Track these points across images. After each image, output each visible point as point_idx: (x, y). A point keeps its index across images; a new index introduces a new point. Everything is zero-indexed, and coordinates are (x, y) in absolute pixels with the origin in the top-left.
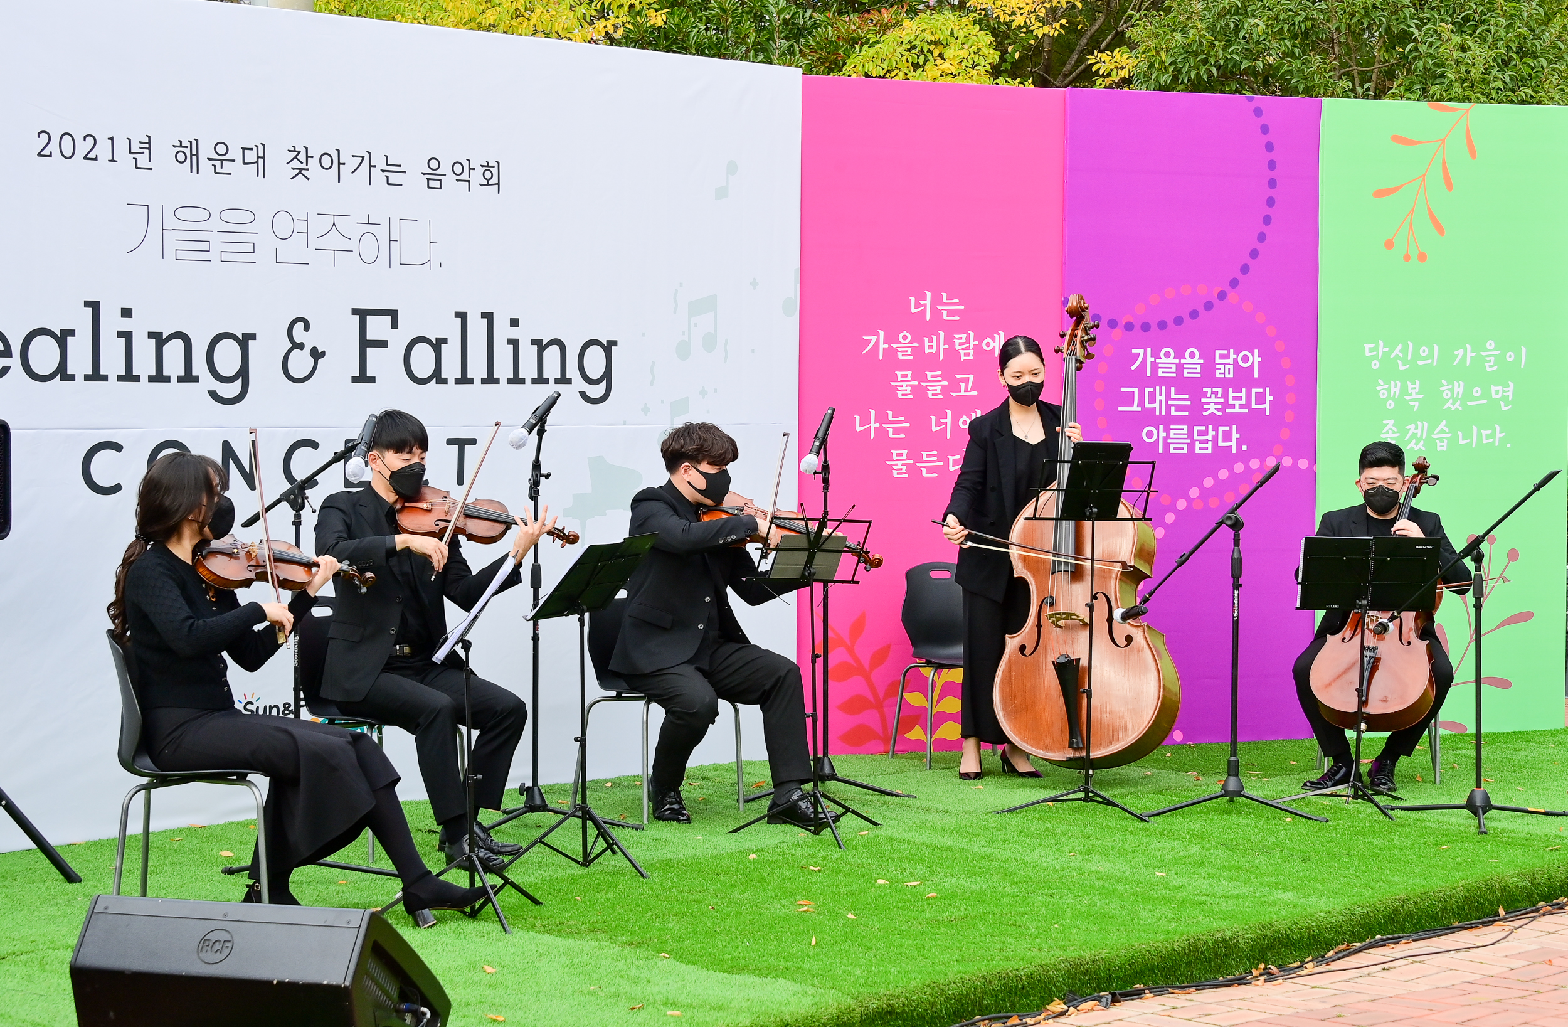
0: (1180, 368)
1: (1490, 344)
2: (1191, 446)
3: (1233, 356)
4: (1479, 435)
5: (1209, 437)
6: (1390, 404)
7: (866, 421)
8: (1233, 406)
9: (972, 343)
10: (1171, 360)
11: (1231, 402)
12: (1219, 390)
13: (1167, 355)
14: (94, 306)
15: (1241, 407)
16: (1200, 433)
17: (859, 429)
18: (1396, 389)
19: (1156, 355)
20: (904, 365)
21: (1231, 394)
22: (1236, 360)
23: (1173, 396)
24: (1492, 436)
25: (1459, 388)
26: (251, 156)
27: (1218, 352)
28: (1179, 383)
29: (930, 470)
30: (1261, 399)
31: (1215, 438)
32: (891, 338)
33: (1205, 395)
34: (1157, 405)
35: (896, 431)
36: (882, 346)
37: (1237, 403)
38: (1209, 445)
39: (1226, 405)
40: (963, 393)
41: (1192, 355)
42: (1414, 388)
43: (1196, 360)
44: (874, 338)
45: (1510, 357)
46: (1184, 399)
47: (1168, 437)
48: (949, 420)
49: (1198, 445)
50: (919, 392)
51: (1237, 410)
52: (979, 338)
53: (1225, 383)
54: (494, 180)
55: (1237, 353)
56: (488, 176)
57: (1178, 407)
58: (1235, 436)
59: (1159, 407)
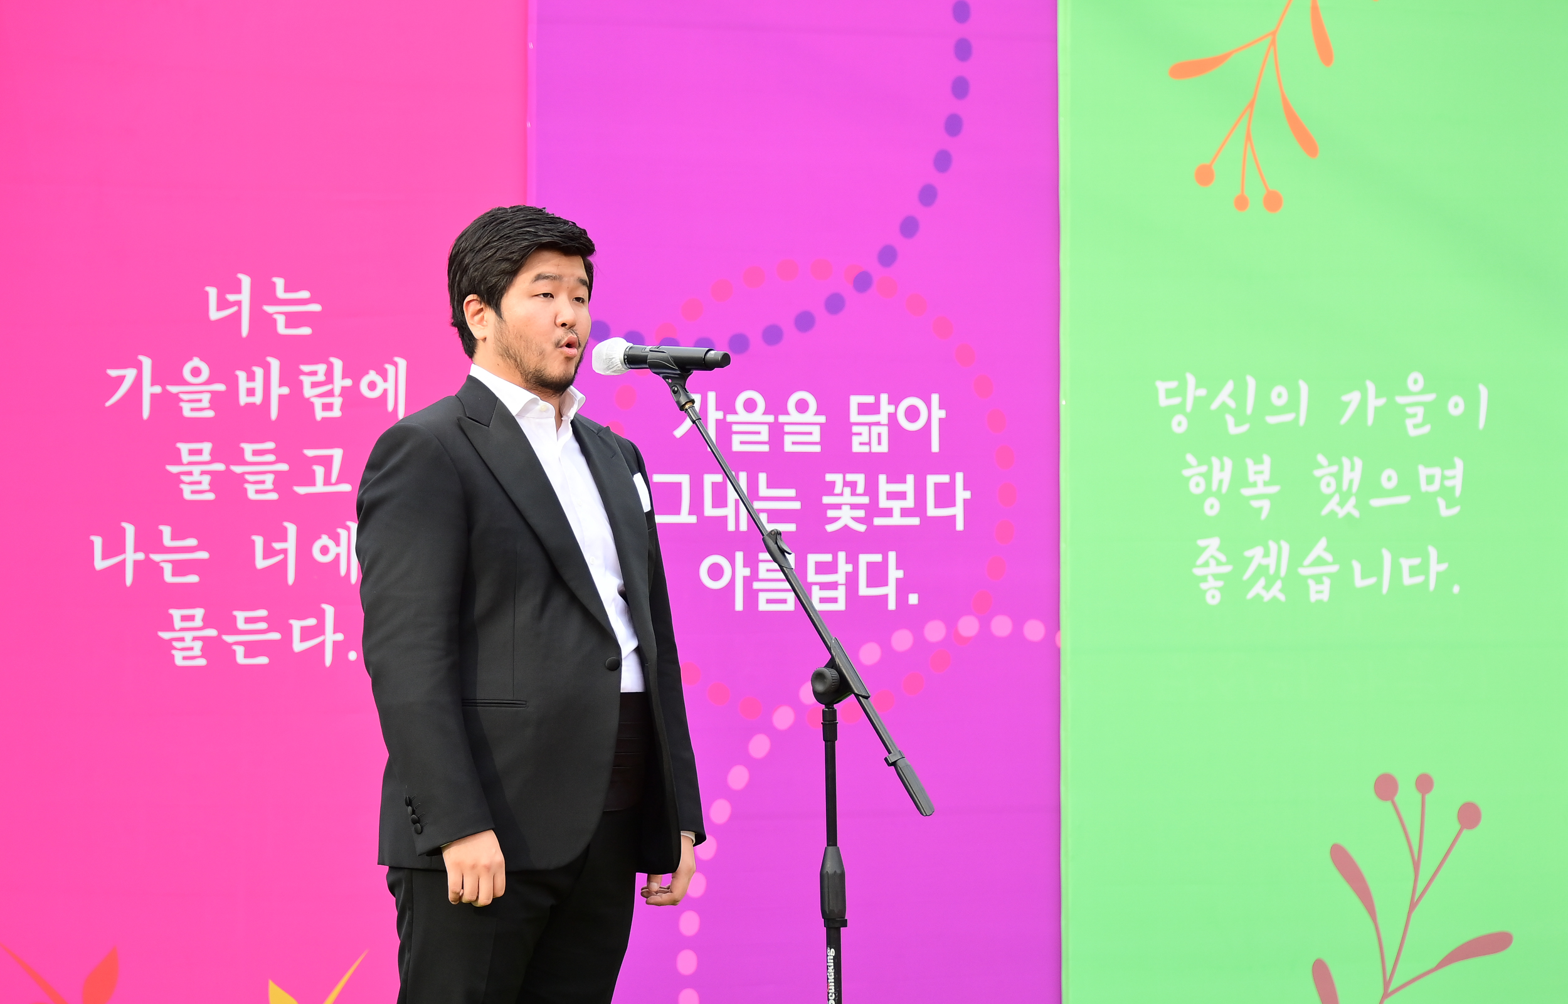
0: (777, 432)
1: (1415, 381)
3: (886, 408)
4: (1396, 569)
5: (840, 577)
6: (1211, 507)
7: (114, 546)
8: (888, 513)
9: (340, 383)
10: (758, 415)
11: (884, 503)
12: (860, 479)
13: (750, 406)
15: (905, 513)
16: (821, 568)
17: (100, 564)
18: (1222, 473)
19: (728, 406)
20: (196, 430)
21: (884, 486)
22: (892, 417)
23: (763, 491)
24: (1423, 569)
25: (1353, 473)
27: (855, 400)
28: (776, 463)
29: (252, 649)
30: (945, 496)
31: (852, 580)
32: (168, 373)
33: (830, 488)
34: (729, 511)
35: (180, 568)
36: (149, 390)
37: (897, 505)
38: (841, 593)
39: (873, 510)
40: (319, 488)
41: (802, 406)
42: (1259, 471)
43: (810, 416)
44: (130, 374)
45: (1456, 406)
46: (786, 498)
47: (754, 576)
48: (291, 545)
49: (817, 594)
50: (228, 486)
51: (897, 520)
52: (354, 372)
53: (870, 465)
55: (895, 401)
57: (775, 516)
58: (895, 573)
59: (732, 515)
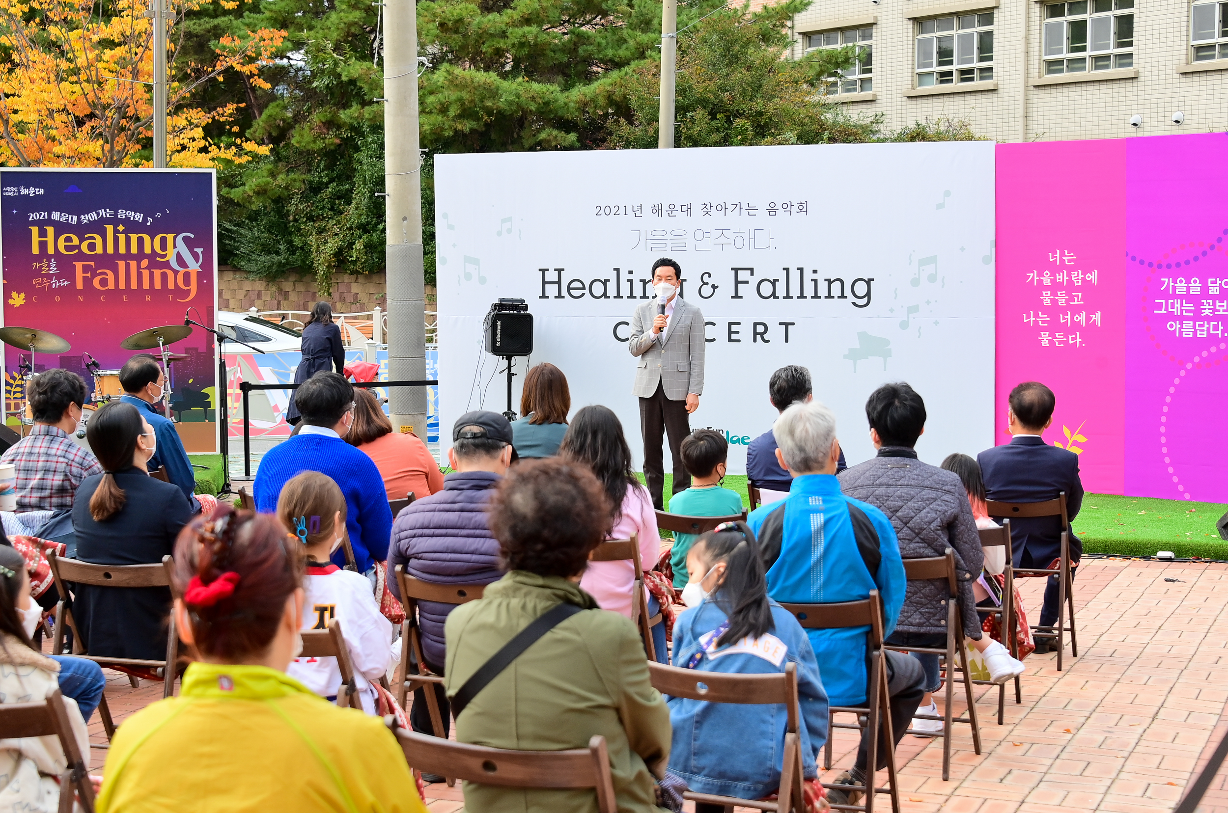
0: (1188, 289)
2: (1195, 333)
3: (1219, 282)
5: (1205, 328)
7: (1028, 317)
8: (1219, 311)
9: (1081, 276)
10: (1183, 284)
11: (1218, 308)
12: (1211, 301)
13: (1181, 282)
14: (617, 270)
15: (1224, 311)
16: (1200, 326)
17: (1025, 321)
19: (1175, 282)
20: (1047, 288)
21: (1218, 304)
22: (1220, 284)
23: (1184, 304)
26: (685, 208)
27: (1210, 280)
28: (1188, 297)
29: (1060, 343)
31: (1209, 329)
32: (1040, 274)
33: (1203, 304)
34: (1175, 310)
35: (1043, 322)
36: (1036, 279)
37: (1221, 309)
38: (1205, 333)
39: (1215, 310)
40: (1076, 303)
41: (1195, 282)
43: (1197, 284)
44: (1032, 275)
46: (1190, 307)
47: (1182, 327)
48: (1069, 317)
49: (1199, 332)
50: (1054, 302)
51: (1221, 313)
52: (1084, 274)
53: (1214, 298)
54: (805, 209)
55: (1221, 280)
56: (801, 207)
57: (1187, 311)
58: (1221, 328)
59: (1176, 311)
